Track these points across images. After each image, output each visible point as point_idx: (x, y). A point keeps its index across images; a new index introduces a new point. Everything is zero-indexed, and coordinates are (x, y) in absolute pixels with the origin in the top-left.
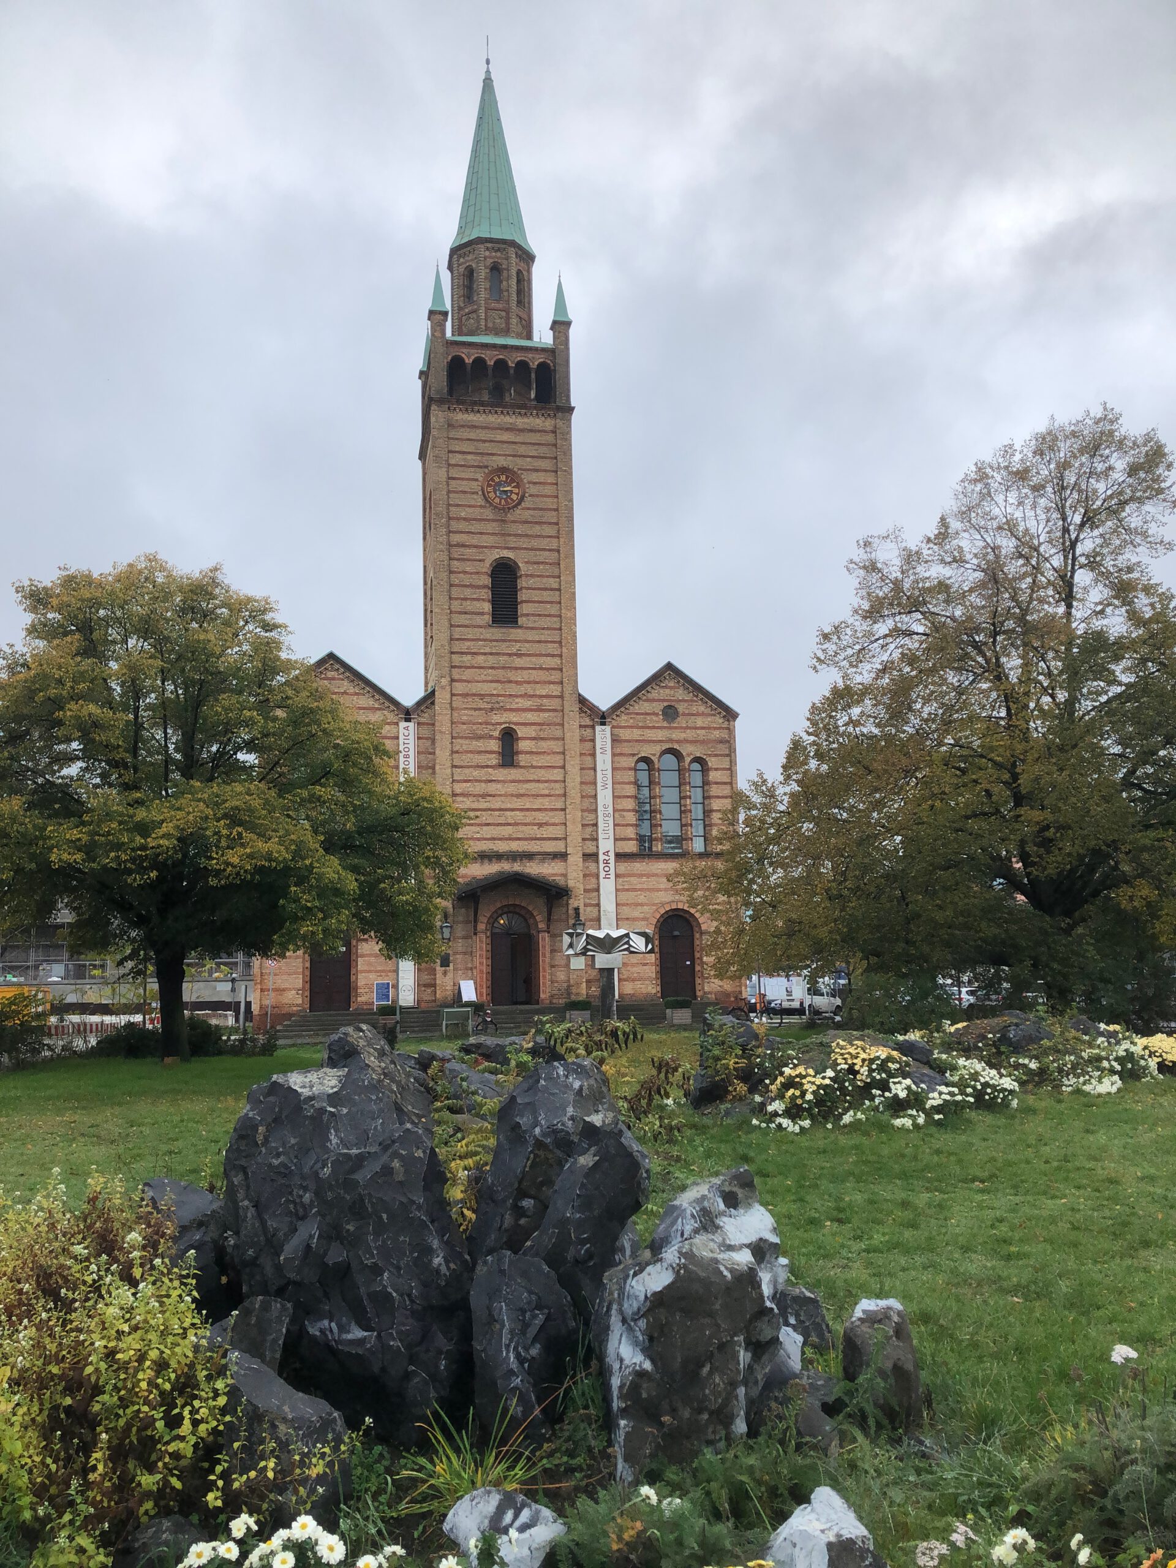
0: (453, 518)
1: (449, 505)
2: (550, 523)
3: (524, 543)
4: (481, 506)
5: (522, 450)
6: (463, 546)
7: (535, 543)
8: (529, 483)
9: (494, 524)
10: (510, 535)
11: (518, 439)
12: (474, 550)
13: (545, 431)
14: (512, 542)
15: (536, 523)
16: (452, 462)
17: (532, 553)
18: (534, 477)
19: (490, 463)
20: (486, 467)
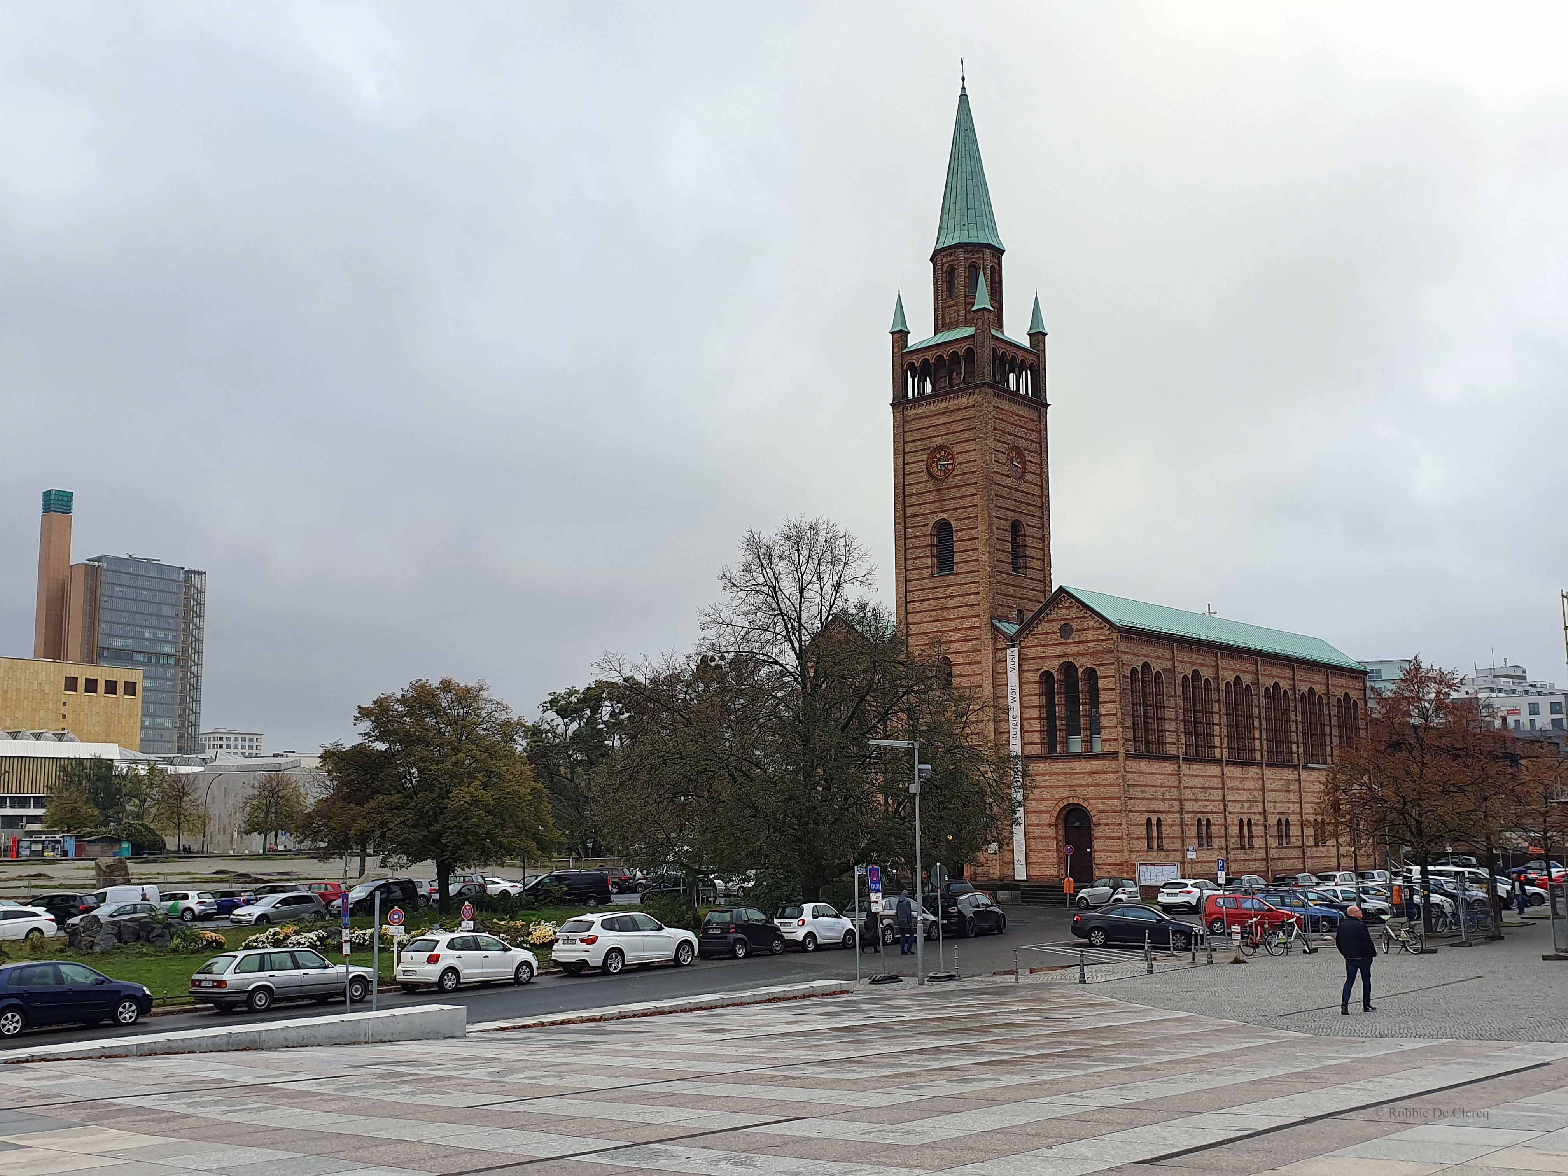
0: (908, 496)
1: (904, 486)
2: (972, 484)
3: (955, 504)
4: (926, 481)
5: (953, 427)
6: (915, 516)
7: (962, 503)
8: (958, 453)
9: (934, 494)
10: (945, 500)
11: (951, 419)
12: (921, 518)
13: (969, 407)
14: (947, 505)
15: (962, 486)
16: (907, 450)
17: (959, 511)
18: (962, 447)
19: (931, 445)
20: (929, 448)
